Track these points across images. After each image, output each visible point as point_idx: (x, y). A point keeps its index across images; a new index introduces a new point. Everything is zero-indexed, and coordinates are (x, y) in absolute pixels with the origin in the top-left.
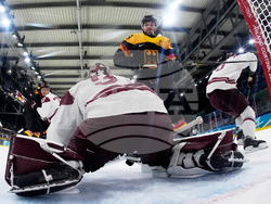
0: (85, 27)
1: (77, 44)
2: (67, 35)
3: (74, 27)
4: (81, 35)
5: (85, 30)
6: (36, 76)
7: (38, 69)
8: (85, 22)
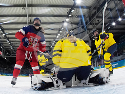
4: (28, 11)
5: (30, 8)
6: (2, 34)
7: (3, 30)
8: (31, 3)
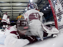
0: (12, 2)
1: (11, 6)
2: (8, 4)
3: (10, 2)
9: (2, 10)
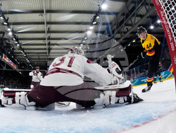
0: (48, 11)
1: (43, 23)
2: (36, 17)
3: (41, 12)
4: (46, 17)
5: (49, 14)
6: (16, 44)
7: (17, 40)
9: (16, 35)
